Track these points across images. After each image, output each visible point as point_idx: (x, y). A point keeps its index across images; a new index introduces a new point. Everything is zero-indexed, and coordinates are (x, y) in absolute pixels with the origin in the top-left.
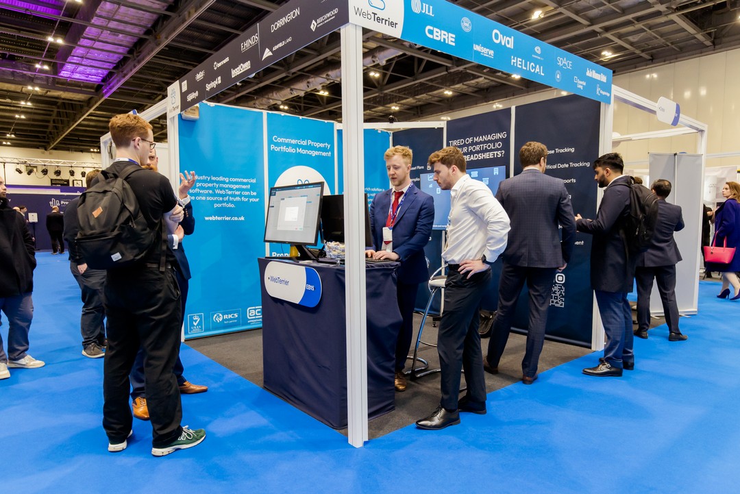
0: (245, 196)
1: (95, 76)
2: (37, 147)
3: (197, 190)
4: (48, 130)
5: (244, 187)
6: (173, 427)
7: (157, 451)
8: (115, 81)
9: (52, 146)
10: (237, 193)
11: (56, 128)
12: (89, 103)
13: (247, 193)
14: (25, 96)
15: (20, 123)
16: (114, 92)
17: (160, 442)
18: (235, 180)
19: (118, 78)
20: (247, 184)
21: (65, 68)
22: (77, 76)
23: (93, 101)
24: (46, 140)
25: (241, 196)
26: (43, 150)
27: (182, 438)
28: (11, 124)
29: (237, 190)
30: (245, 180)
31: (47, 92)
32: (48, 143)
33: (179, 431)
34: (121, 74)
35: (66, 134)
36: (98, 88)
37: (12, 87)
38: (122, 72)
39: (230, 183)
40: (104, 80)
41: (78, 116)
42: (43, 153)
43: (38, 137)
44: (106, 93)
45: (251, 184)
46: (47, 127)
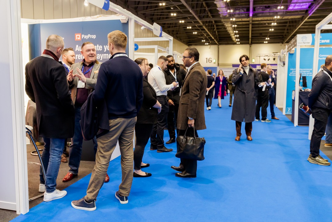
0: (308, 74)
1: (305, 6)
2: (279, 43)
3: (292, 73)
4: (284, 34)
5: (308, 71)
6: (265, 118)
7: (262, 121)
8: (314, 7)
9: (285, 41)
10: (305, 73)
11: (288, 32)
12: (302, 19)
13: (308, 73)
14: (274, 20)
15: (271, 32)
16: (314, 12)
17: (263, 119)
18: (304, 69)
19: (316, 5)
20: (309, 70)
21: (290, 6)
22: (296, 8)
23: (304, 17)
24: (283, 39)
25: (306, 74)
26: (281, 44)
27: (266, 120)
28: (268, 33)
29: (305, 72)
30: (308, 69)
31: (283, 18)
32: (284, 40)
33: (266, 119)
34: (317, 3)
35: (292, 34)
36: (307, 11)
37: (269, 18)
38: (318, 2)
39: (303, 70)
40: (310, 7)
41: (297, 26)
42: (281, 45)
43: (280, 38)
44: (310, 13)
45: (310, 70)
46: (283, 33)
